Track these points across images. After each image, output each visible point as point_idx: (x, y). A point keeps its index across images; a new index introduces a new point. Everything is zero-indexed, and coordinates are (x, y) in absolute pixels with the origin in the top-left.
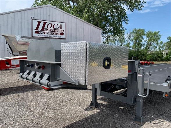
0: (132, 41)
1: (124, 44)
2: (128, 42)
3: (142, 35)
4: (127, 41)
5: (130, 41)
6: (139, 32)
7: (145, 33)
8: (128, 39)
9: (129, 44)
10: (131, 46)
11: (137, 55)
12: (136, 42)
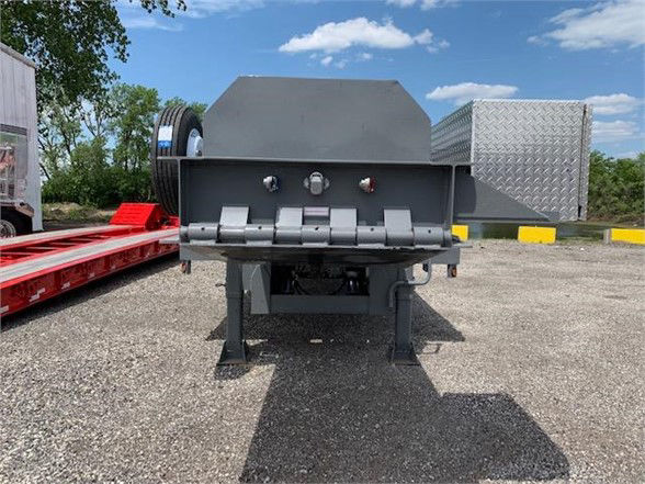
0: (112, 129)
1: (77, 142)
2: (96, 133)
3: (150, 110)
4: (91, 128)
5: (101, 129)
6: (138, 99)
7: (162, 104)
8: (95, 124)
9: (100, 140)
10: (108, 150)
11: (137, 184)
12: (128, 138)
